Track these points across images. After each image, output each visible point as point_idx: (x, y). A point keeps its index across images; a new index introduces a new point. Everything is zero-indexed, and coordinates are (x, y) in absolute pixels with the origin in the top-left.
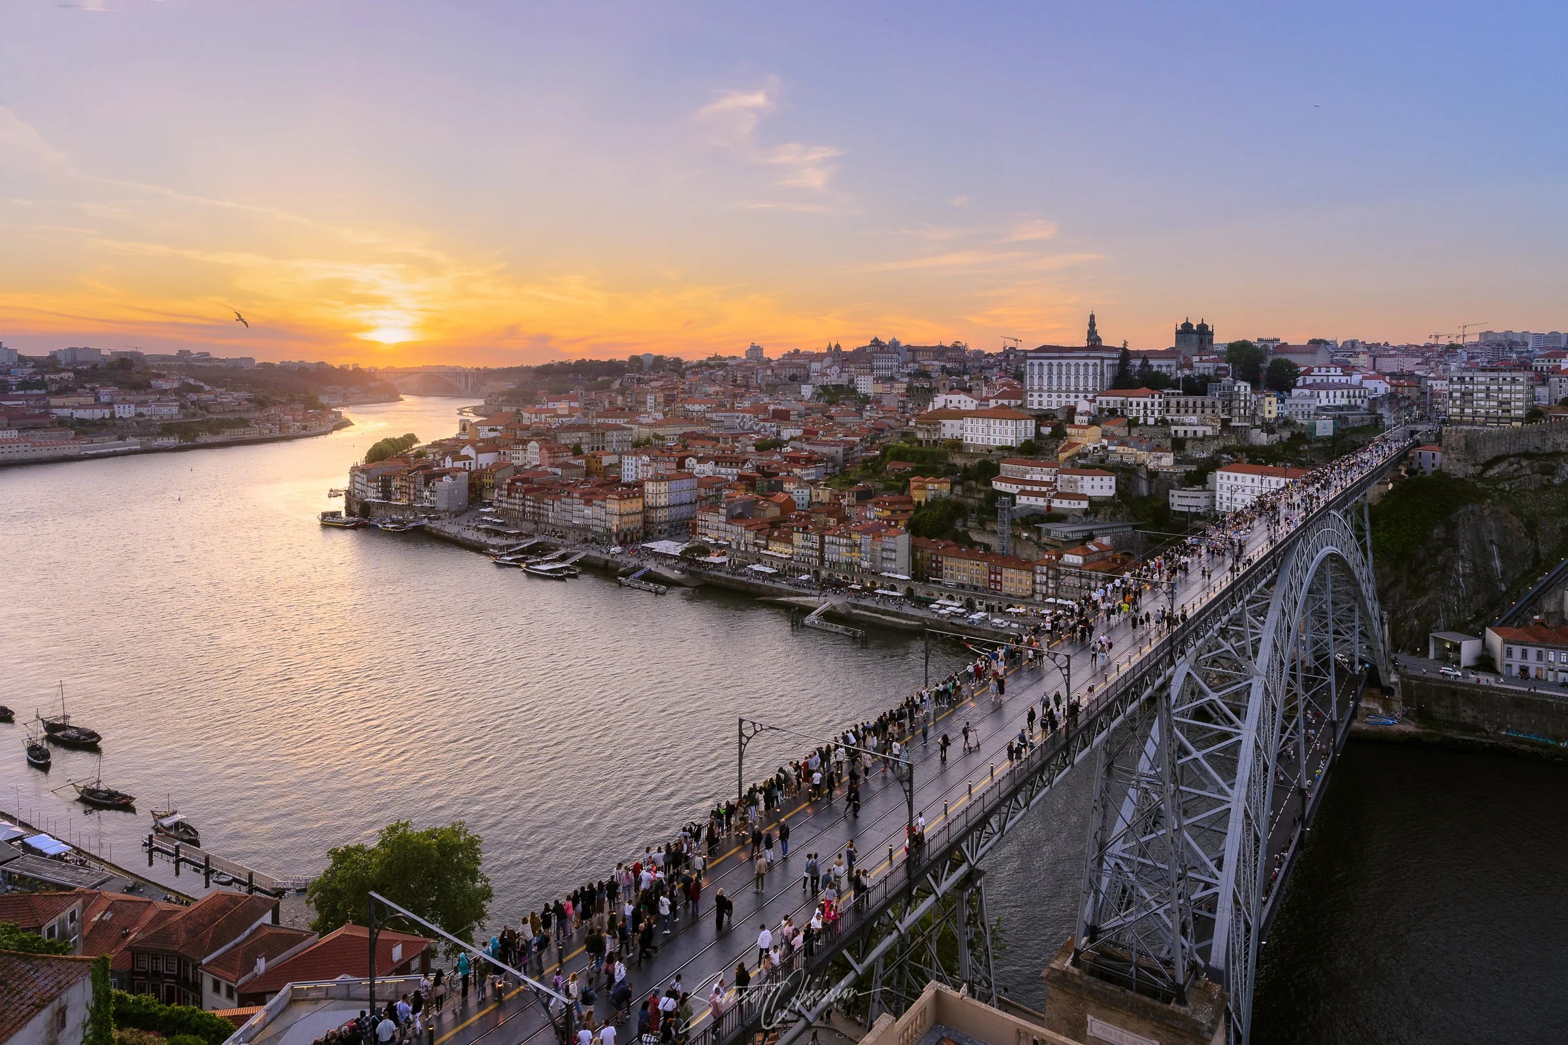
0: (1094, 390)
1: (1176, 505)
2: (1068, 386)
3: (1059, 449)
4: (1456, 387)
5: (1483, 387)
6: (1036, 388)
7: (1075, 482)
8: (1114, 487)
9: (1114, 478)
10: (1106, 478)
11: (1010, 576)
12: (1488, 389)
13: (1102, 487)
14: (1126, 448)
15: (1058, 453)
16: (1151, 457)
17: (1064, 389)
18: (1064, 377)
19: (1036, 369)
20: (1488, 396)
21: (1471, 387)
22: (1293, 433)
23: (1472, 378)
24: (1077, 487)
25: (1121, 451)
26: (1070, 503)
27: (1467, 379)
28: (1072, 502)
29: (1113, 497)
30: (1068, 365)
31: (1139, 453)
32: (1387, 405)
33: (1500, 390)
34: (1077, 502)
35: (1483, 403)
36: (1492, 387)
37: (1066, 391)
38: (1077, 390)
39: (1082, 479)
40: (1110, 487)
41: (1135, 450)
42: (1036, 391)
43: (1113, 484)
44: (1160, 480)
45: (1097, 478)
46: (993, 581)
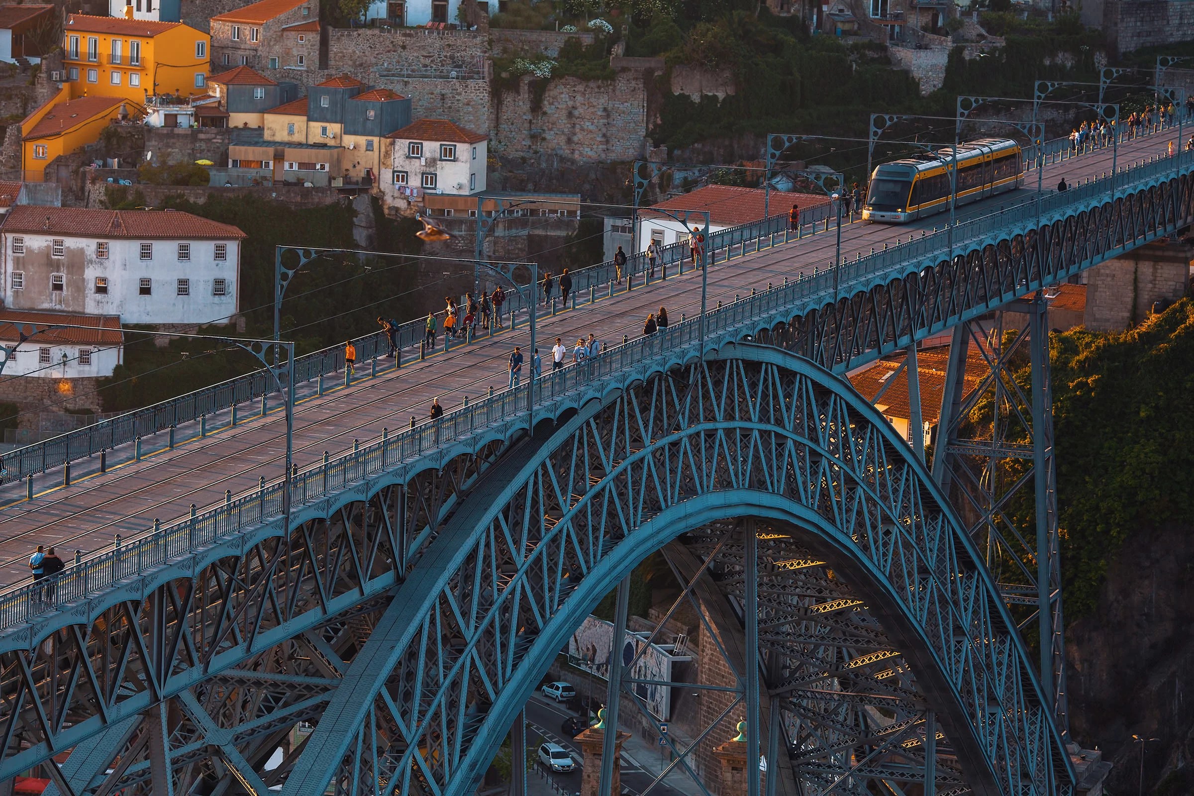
3: (27, 126)
7: (77, 263)
8: (233, 288)
9: (233, 249)
10: (202, 250)
13: (183, 288)
14: (299, 121)
15: (20, 141)
22: (955, 56)
24: (79, 287)
25: (282, 136)
26: (45, 357)
28: (56, 352)
29: (230, 328)
31: (349, 141)
34: (73, 352)
39: (102, 252)
40: (219, 288)
41: (335, 128)
43: (230, 270)
45: (164, 250)
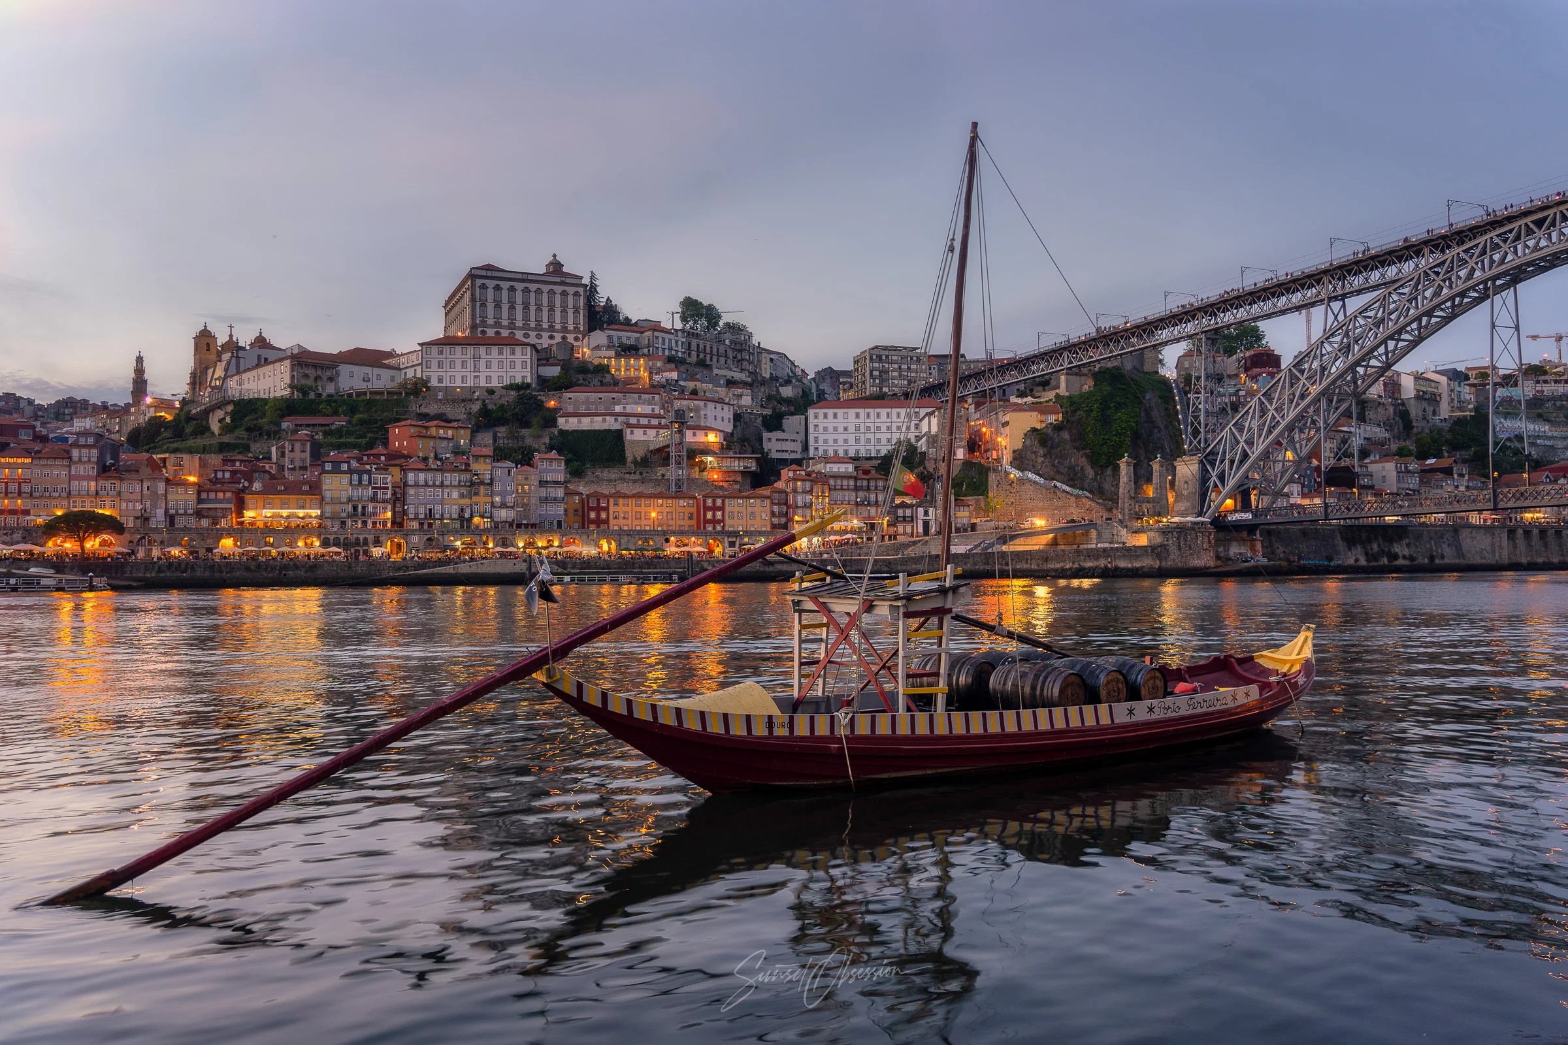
0: (576, 329)
1: (774, 451)
2: (539, 321)
4: (876, 365)
5: (896, 366)
6: (490, 321)
7: (697, 410)
8: (732, 421)
9: (732, 408)
10: (726, 408)
11: (736, 509)
12: (900, 368)
13: (723, 419)
16: (730, 395)
17: (533, 325)
18: (533, 309)
19: (490, 293)
20: (900, 376)
21: (887, 366)
23: (887, 357)
27: (884, 357)
29: (731, 434)
30: (539, 292)
32: (828, 380)
33: (909, 368)
35: (896, 382)
36: (903, 366)
37: (536, 329)
38: (552, 328)
40: (729, 420)
42: (492, 327)
43: (731, 416)
44: (746, 423)
45: (719, 407)
46: (709, 521)
